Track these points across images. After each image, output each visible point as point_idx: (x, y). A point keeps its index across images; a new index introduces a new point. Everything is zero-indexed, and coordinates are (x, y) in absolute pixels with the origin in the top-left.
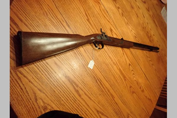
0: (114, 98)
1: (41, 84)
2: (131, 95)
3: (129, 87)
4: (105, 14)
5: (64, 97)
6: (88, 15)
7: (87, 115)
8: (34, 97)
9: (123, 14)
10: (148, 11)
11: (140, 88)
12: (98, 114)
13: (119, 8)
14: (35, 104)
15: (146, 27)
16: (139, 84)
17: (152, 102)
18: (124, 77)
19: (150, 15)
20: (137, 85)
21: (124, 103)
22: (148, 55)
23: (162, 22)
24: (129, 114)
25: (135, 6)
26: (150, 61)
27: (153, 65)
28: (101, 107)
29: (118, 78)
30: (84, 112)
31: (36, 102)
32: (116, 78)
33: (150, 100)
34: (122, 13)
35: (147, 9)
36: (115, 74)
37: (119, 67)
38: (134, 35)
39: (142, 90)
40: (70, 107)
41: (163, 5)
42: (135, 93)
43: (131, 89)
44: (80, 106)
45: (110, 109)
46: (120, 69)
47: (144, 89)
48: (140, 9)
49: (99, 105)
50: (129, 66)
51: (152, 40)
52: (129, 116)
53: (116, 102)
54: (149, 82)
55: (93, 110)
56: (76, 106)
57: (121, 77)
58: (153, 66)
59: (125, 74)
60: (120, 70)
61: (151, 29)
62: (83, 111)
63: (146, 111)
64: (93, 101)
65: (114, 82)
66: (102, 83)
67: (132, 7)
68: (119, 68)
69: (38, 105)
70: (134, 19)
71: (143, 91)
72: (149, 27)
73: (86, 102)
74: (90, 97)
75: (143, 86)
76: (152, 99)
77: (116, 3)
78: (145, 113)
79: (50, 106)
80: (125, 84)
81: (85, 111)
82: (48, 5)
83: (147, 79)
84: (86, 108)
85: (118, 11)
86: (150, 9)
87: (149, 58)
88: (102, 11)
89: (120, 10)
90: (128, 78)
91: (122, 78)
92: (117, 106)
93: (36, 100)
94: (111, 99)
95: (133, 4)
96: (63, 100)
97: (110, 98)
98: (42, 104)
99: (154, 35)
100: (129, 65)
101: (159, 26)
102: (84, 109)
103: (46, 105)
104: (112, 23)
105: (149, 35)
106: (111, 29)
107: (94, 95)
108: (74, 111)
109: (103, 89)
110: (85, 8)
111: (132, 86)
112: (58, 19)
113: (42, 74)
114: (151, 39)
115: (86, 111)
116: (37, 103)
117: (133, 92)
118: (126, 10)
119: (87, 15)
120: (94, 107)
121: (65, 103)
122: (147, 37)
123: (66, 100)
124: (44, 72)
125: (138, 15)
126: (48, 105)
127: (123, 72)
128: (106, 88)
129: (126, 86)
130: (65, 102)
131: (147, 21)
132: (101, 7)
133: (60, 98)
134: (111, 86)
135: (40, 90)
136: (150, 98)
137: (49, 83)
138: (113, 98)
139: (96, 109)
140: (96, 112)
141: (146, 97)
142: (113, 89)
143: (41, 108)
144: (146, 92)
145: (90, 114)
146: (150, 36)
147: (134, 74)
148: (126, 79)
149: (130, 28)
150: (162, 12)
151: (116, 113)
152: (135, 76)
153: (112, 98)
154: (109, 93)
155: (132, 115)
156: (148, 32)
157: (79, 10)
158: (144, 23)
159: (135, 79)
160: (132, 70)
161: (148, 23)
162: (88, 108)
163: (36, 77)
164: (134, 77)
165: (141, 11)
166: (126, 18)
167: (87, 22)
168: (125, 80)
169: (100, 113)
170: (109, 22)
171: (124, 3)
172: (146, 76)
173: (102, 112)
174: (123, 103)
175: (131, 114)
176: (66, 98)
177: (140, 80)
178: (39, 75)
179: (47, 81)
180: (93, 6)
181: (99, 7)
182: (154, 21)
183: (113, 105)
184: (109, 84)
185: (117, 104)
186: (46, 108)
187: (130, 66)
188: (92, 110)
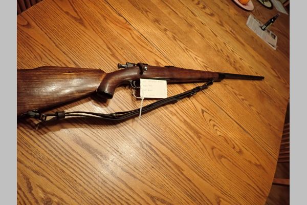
0: (183, 170)
1: (37, 162)
2: (218, 162)
3: (209, 149)
4: (143, 42)
5: (83, 180)
6: (112, 48)
8: (25, 185)
9: (174, 37)
10: (222, 25)
11: (234, 148)
12: (154, 201)
13: (166, 30)
14: (29, 195)
15: (223, 50)
16: (228, 140)
17: (264, 169)
18: (196, 132)
19: (227, 31)
20: (225, 144)
21: (205, 177)
22: (237, 92)
23: (252, 38)
24: (219, 197)
25: (195, 23)
26: (243, 100)
27: (250, 106)
28: (159, 190)
29: (184, 135)
30: (124, 201)
31: (30, 192)
32: (181, 137)
33: (259, 166)
34: (173, 35)
35: (218, 23)
36: (178, 129)
37: (183, 118)
38: (202, 64)
39: (238, 150)
40: (96, 195)
41: (248, 13)
42: (225, 158)
43: (215, 152)
44: (114, 191)
45: (177, 191)
46: (185, 120)
47: (243, 149)
48: (205, 25)
49: (154, 187)
50: (203, 113)
51: (240, 67)
52: (221, 199)
53: (187, 178)
54: (250, 135)
55: (143, 197)
56: (107, 193)
57: (190, 133)
58: (252, 107)
59: (197, 127)
60: (185, 122)
61: (233, 52)
62: (122, 199)
63: (256, 187)
64: (140, 180)
65: (177, 144)
66: (153, 148)
67: (191, 26)
68: (183, 120)
69: (35, 198)
70: (197, 40)
71: (240, 152)
72: (229, 48)
73: (126, 183)
74: (134, 174)
75: (238, 143)
76: (263, 164)
77: (160, 24)
78: (255, 192)
79: (57, 196)
80: (200, 143)
81: (126, 200)
82: (42, 45)
83: (245, 131)
84: (128, 194)
85: (166, 34)
86: (224, 23)
87: (240, 95)
88: (136, 39)
89: (168, 32)
90: (204, 134)
91: (192, 134)
92: (191, 184)
93: (30, 189)
94: (176, 173)
95: (190, 21)
96: (81, 185)
97: (174, 171)
98: (42, 195)
99: (241, 59)
100: (203, 111)
101: (248, 44)
102: (123, 196)
103: (50, 196)
104: (158, 53)
105: (232, 60)
106: (156, 61)
107: (141, 170)
108: (105, 201)
109: (157, 158)
110: (105, 40)
111: (215, 146)
112: (60, 61)
113: (39, 146)
114: (238, 65)
115: (129, 200)
116: (33, 195)
117: (221, 157)
118: (179, 32)
119: (109, 49)
120: (144, 191)
121: (85, 189)
122: (228, 65)
123: (87, 183)
124: (42, 143)
125: (204, 34)
126: (53, 195)
127: (193, 124)
128: (163, 154)
129: (204, 149)
130: (85, 187)
131: (222, 41)
132: (134, 33)
133: (76, 181)
134: (172, 151)
135: (36, 172)
136: (258, 163)
137: (52, 159)
138: (180, 171)
139: (148, 194)
140: (149, 198)
141: (250, 162)
142: (177, 155)
143: (39, 201)
144: (248, 154)
146: (234, 62)
148: (199, 135)
149: (194, 56)
150: (247, 23)
151: (191, 196)
152: (218, 129)
153: (178, 172)
154: (170, 164)
155: (225, 198)
156: (228, 56)
157: (96, 43)
158: (218, 45)
159: (219, 133)
160: (210, 120)
161: (225, 43)
162: (131, 194)
163: (27, 152)
164: (216, 130)
165: (208, 28)
166: (181, 42)
168: (199, 137)
169: (158, 200)
170: (151, 52)
171: (175, 22)
172: (240, 126)
173: (162, 197)
174: (202, 177)
175: (223, 196)
176: (87, 181)
177: (231, 135)
178: (32, 148)
179: (47, 155)
180: (119, 35)
181: (131, 34)
182: (236, 38)
183: (181, 184)
184: (167, 147)
185: (190, 180)
186: (49, 202)
187: (205, 113)
188: (141, 197)
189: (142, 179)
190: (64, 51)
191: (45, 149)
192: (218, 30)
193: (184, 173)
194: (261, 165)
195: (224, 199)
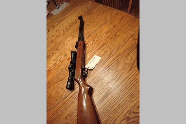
2: (118, 37)
3: (111, 40)
4: (57, 65)
5: (119, 101)
7: (134, 79)
10: (54, 27)
11: (112, 29)
12: (133, 68)
15: (66, 28)
16: (108, 31)
17: (123, 17)
18: (103, 45)
19: (57, 25)
20: (110, 33)
21: (124, 44)
22: (87, 24)
23: (62, 13)
24: (134, 39)
25: (51, 39)
26: (91, 22)
27: (94, 19)
28: (128, 66)
32: (105, 52)
34: (56, 50)
35: (53, 28)
36: (101, 53)
38: (72, 38)
39: (114, 27)
40: (127, 95)
41: (50, 14)
42: (116, 34)
43: (113, 38)
44: (126, 86)
45: (129, 57)
46: (97, 50)
47: (113, 25)
48: (53, 34)
49: (126, 68)
50: (95, 41)
52: (135, 38)
53: (123, 52)
54: (107, 21)
55: (130, 73)
56: (127, 90)
59: (101, 45)
61: (68, 23)
62: (130, 83)
63: (131, 22)
64: (122, 74)
65: (108, 55)
66: (108, 66)
67: (52, 41)
70: (60, 39)
71: (114, 26)
72: (65, 25)
73: (123, 81)
74: (119, 76)
75: (110, 27)
76: (121, 17)
79: (126, 114)
80: (108, 44)
82: (53, 114)
83: (105, 22)
84: (128, 80)
85: (55, 53)
86: (53, 25)
87: (88, 23)
88: (55, 68)
89: (54, 52)
90: (104, 42)
91: (104, 47)
92: (127, 50)
95: (50, 41)
96: (122, 102)
97: (120, 58)
98: (125, 121)
99: (71, 20)
100: (94, 41)
103: (125, 118)
104: (64, 58)
105: (72, 24)
106: (67, 60)
107: (118, 73)
109: (113, 65)
110: (54, 83)
111: (110, 37)
114: (74, 22)
115: (131, 80)
117: (116, 35)
118: (55, 47)
119: (59, 81)
120: (127, 73)
121: (124, 100)
122: (73, 26)
123: (121, 99)
125: (57, 36)
126: (125, 116)
127: (99, 46)
128: (111, 62)
129: (111, 43)
130: (123, 100)
131: (61, 28)
133: (120, 104)
134: (111, 57)
136: (120, 19)
137: (108, 115)
138: (120, 55)
139: (129, 71)
140: (131, 71)
142: (113, 56)
143: (128, 123)
144: (116, 23)
145: (133, 76)
147: (101, 36)
149: (67, 42)
150: (55, 14)
154: (116, 59)
156: (69, 26)
158: (63, 30)
159: (105, 35)
160: (98, 38)
161: (63, 27)
162: (128, 79)
164: (103, 36)
165: (55, 33)
166: (60, 47)
167: (63, 81)
168: (106, 44)
169: (132, 67)
172: (103, 25)
173: (131, 65)
175: (133, 37)
176: (120, 99)
177: (106, 30)
179: (106, 117)
180: (53, 76)
181: (52, 70)
182: (61, 21)
183: (126, 55)
184: (109, 59)
185: (125, 51)
186: (128, 118)
187: (95, 40)
188: (130, 75)
189: (122, 73)
190: (56, 104)
191: (103, 117)
192: (56, 29)
193: (121, 53)
194: (121, 18)
195: (135, 37)
